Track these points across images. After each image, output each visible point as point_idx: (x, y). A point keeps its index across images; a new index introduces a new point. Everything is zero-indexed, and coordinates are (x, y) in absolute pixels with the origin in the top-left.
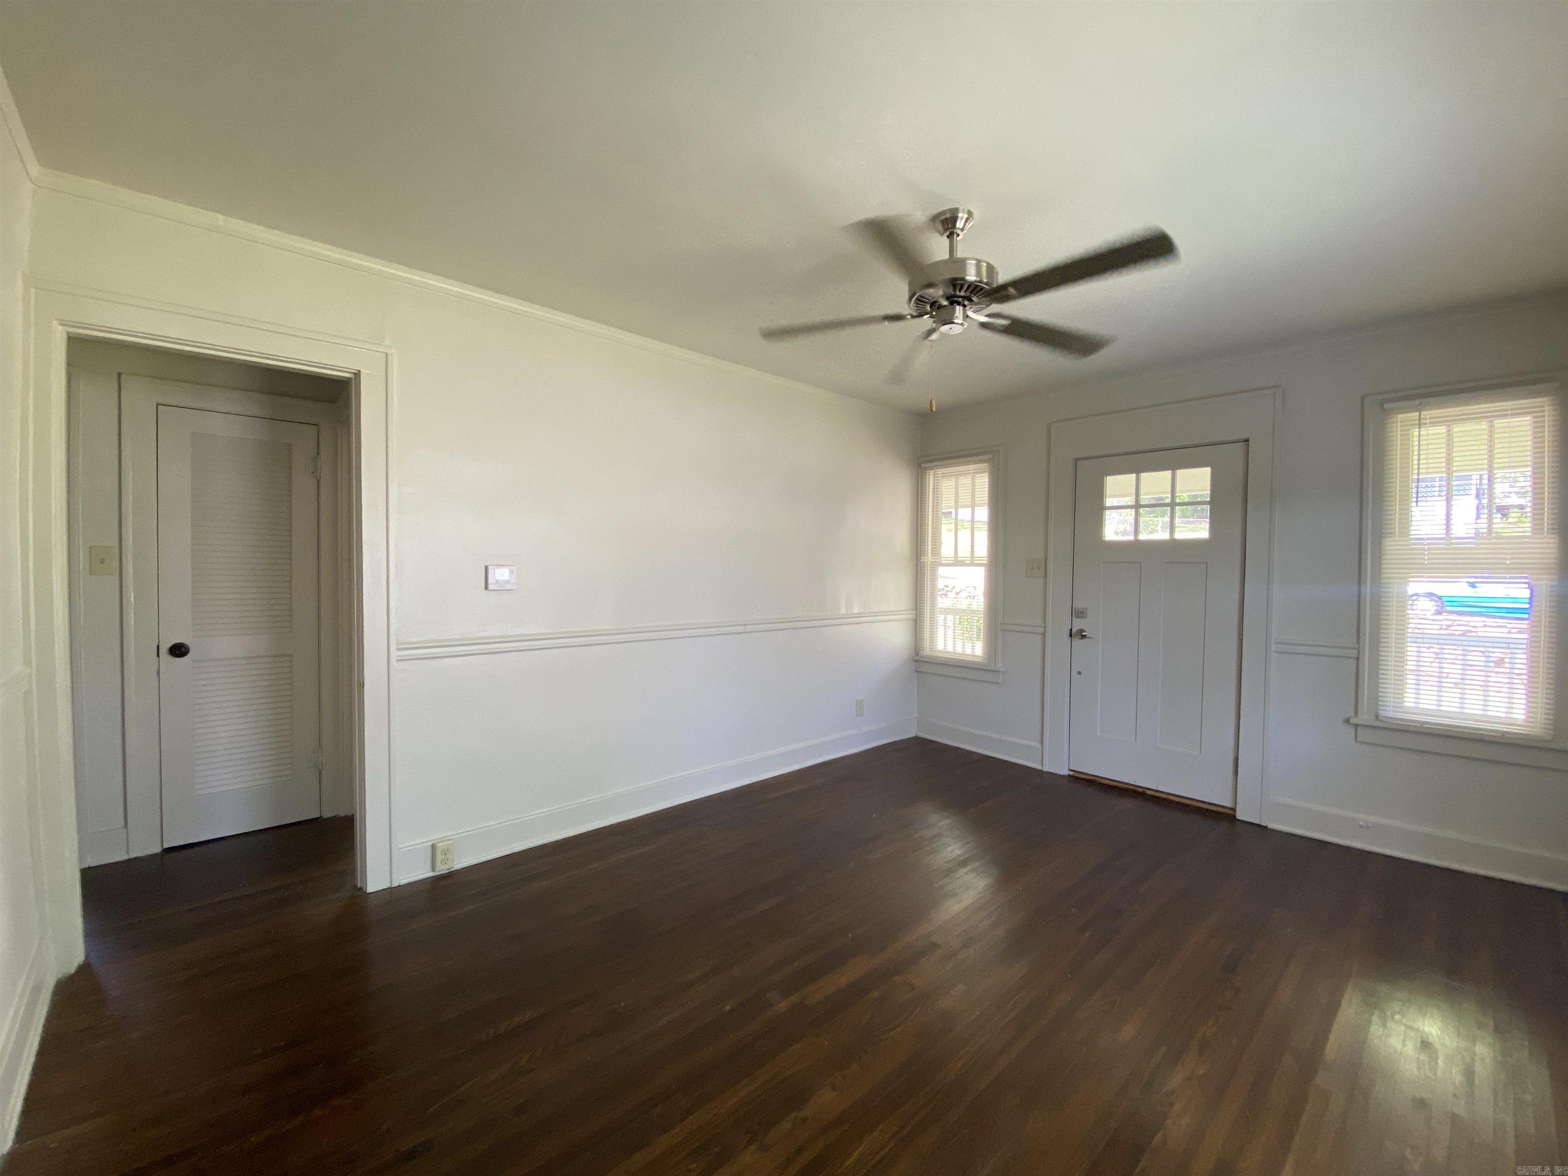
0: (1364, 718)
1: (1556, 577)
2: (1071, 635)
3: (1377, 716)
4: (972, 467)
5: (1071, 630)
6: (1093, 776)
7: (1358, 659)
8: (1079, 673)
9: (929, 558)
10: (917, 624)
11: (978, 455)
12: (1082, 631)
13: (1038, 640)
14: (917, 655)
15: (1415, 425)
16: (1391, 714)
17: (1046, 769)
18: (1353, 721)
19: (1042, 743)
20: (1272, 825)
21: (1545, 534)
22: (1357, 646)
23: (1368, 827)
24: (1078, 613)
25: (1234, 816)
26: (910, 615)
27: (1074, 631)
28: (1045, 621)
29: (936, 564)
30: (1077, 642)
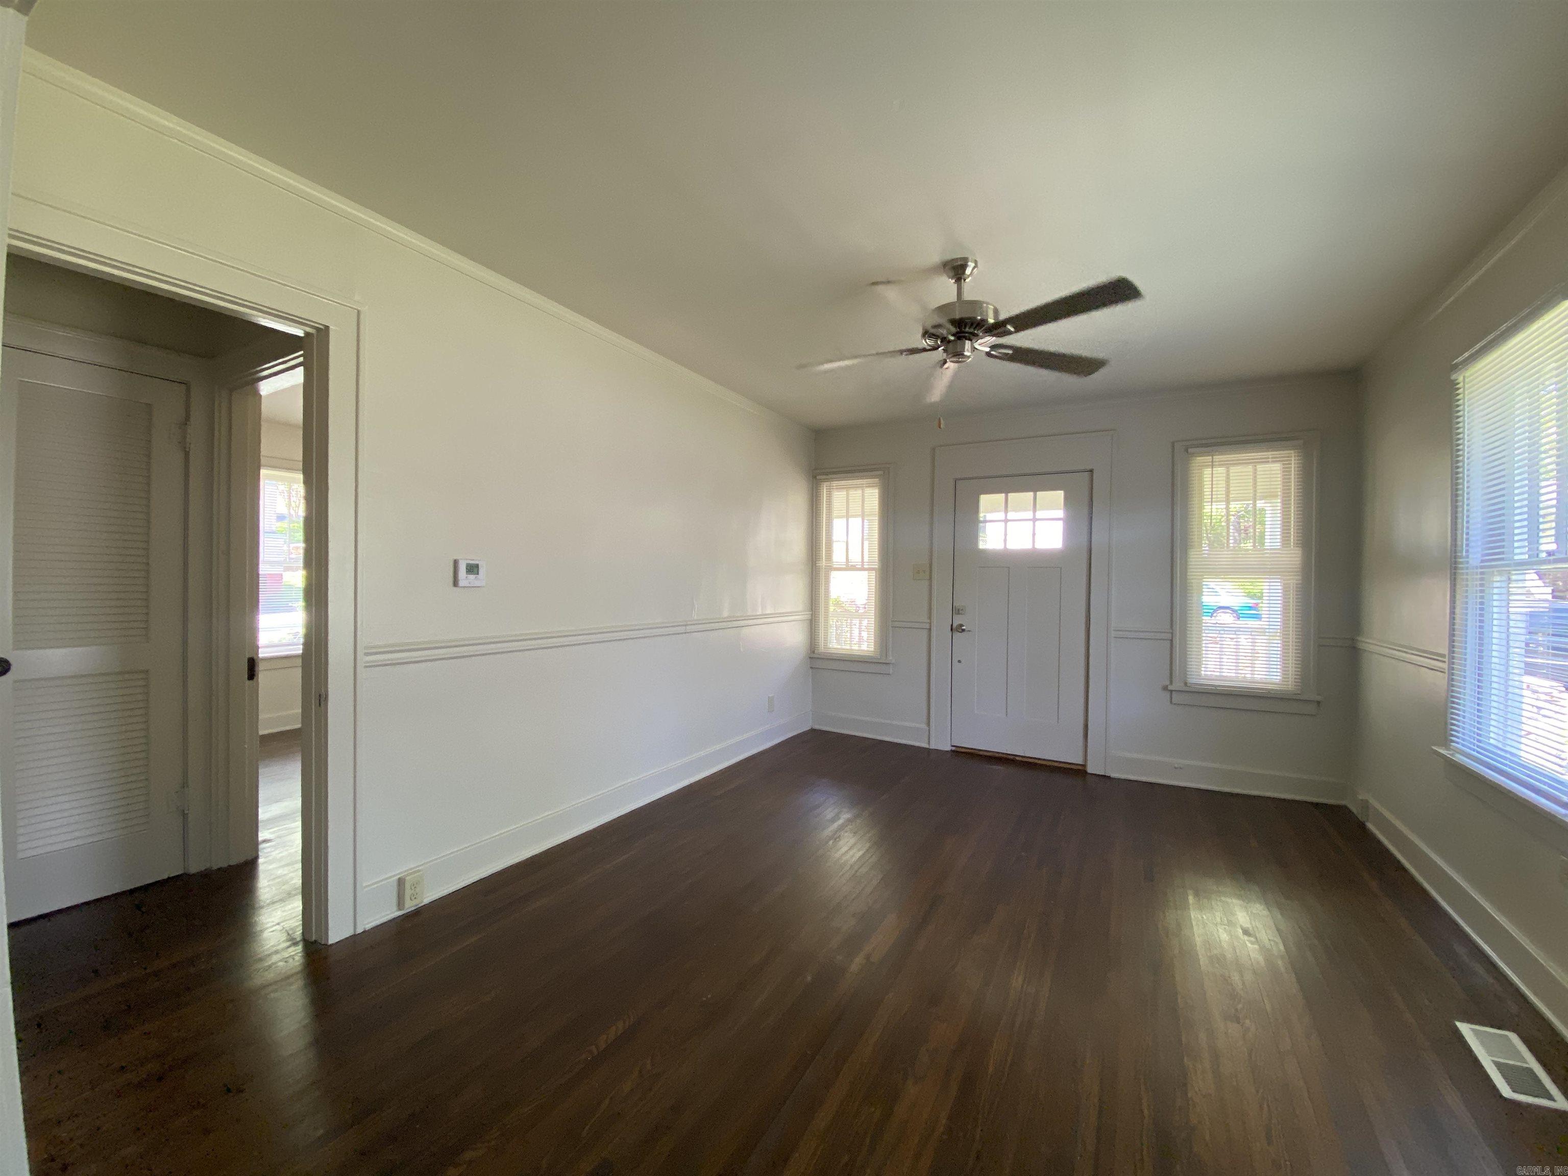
0: (1177, 685)
1: (1300, 578)
2: (952, 630)
3: (1186, 684)
4: (864, 481)
5: (952, 625)
6: (972, 749)
7: (1172, 640)
8: (959, 661)
9: (823, 563)
10: (813, 625)
11: (871, 470)
12: (961, 625)
13: (925, 633)
14: (814, 652)
15: (1209, 465)
16: (1194, 681)
17: (933, 746)
18: (1170, 688)
19: (928, 724)
20: (1113, 775)
21: (1292, 547)
22: (1171, 631)
23: (1181, 768)
24: (956, 611)
25: (1086, 772)
26: (807, 616)
27: (955, 625)
28: (930, 618)
29: (830, 568)
30: (957, 635)
